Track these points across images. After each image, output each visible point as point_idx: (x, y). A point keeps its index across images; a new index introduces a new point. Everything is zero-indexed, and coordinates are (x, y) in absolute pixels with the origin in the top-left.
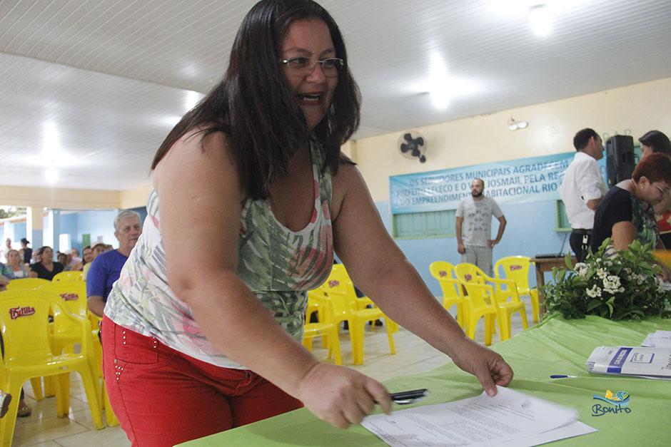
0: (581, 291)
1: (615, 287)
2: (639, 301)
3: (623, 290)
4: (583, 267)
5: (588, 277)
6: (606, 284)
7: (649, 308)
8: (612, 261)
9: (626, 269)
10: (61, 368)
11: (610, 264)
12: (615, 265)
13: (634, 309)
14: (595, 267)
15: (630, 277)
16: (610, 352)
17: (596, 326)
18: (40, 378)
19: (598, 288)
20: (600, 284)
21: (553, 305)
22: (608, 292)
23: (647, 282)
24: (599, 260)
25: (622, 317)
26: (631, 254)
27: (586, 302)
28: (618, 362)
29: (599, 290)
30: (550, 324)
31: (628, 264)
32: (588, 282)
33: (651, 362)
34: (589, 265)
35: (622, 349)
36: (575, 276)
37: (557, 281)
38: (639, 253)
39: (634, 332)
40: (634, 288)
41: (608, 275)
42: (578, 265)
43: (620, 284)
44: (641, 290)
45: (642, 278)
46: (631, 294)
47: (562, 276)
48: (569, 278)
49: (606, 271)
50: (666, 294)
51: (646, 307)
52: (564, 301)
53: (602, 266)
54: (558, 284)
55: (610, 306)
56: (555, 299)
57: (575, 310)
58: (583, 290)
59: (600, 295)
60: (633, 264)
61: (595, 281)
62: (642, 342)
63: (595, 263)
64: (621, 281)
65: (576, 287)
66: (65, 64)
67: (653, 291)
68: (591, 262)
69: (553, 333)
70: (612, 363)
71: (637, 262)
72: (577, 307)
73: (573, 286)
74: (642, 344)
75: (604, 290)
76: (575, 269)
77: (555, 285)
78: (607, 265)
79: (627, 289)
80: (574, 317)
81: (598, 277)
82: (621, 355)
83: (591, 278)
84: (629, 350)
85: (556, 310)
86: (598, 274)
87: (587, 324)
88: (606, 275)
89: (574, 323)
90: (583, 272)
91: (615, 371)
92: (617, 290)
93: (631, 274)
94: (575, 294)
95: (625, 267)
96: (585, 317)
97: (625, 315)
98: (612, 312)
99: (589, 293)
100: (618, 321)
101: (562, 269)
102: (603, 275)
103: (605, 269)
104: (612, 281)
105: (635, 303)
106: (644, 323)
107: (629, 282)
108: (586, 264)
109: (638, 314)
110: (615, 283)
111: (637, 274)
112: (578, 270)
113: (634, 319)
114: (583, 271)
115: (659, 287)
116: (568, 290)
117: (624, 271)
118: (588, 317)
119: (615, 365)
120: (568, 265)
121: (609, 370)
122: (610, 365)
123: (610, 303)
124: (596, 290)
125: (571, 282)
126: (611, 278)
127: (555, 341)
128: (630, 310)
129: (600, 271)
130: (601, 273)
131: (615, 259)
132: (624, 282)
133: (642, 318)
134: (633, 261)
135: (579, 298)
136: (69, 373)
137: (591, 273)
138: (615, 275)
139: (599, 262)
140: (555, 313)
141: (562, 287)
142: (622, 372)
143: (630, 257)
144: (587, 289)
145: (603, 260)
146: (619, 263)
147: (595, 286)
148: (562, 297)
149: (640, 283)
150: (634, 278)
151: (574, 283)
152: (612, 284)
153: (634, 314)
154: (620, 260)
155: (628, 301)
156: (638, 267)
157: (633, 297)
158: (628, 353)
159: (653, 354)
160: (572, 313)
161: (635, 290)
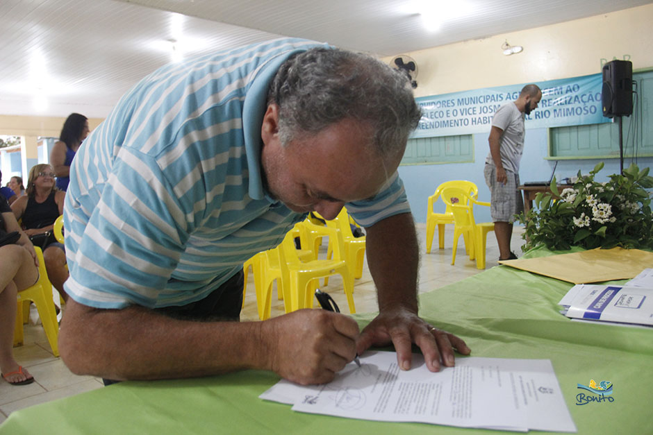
0: (568, 220)
1: (605, 216)
2: (632, 232)
3: (614, 219)
4: (571, 193)
5: (576, 204)
6: (595, 213)
8: (604, 187)
9: (619, 196)
11: (601, 190)
12: (606, 191)
14: (585, 193)
15: (623, 206)
16: (594, 292)
19: (586, 217)
20: (589, 212)
21: (535, 234)
22: (597, 221)
23: (641, 212)
24: (588, 186)
26: (625, 178)
27: (572, 232)
29: (587, 220)
31: (621, 190)
32: (575, 210)
33: (640, 307)
34: (577, 191)
35: (608, 288)
36: (561, 203)
37: (540, 208)
38: (635, 178)
40: (628, 217)
42: (565, 191)
43: (610, 212)
44: (634, 220)
45: (638, 206)
46: (622, 225)
47: (547, 202)
48: (555, 204)
49: (596, 198)
51: (641, 239)
52: (547, 230)
53: (592, 191)
54: (542, 212)
56: (538, 228)
57: (560, 240)
58: (569, 218)
59: (588, 225)
60: (627, 191)
61: (583, 209)
63: (584, 189)
64: (612, 210)
65: (561, 215)
68: (580, 188)
70: (592, 307)
71: (633, 188)
72: (563, 237)
73: (559, 214)
75: (593, 219)
76: (561, 196)
77: (539, 213)
78: (597, 192)
79: (619, 218)
80: (558, 249)
81: (588, 204)
83: (580, 205)
84: (617, 290)
85: (539, 240)
86: (588, 201)
88: (596, 203)
90: (570, 198)
92: (607, 220)
93: (624, 202)
94: (561, 223)
95: (617, 193)
96: (570, 249)
99: (576, 222)
101: (547, 195)
102: (593, 202)
103: (596, 195)
104: (602, 210)
105: (628, 233)
107: (621, 211)
108: (574, 189)
110: (606, 212)
111: (631, 202)
112: (565, 196)
116: (553, 218)
117: (617, 198)
118: (573, 248)
120: (553, 191)
123: (599, 234)
124: (584, 219)
125: (557, 209)
126: (601, 206)
128: (621, 241)
129: (589, 199)
131: (607, 185)
132: (616, 211)
134: (627, 187)
135: (565, 227)
137: (579, 199)
138: (607, 203)
139: (589, 188)
140: (537, 246)
141: (547, 215)
143: (624, 182)
144: (574, 218)
145: (594, 186)
146: (612, 189)
147: (583, 214)
148: (546, 225)
149: (634, 213)
150: (628, 206)
151: (561, 210)
154: (613, 186)
155: (620, 231)
156: (632, 193)
157: (626, 227)
158: (614, 294)
159: (645, 297)
160: (557, 244)
161: (628, 220)
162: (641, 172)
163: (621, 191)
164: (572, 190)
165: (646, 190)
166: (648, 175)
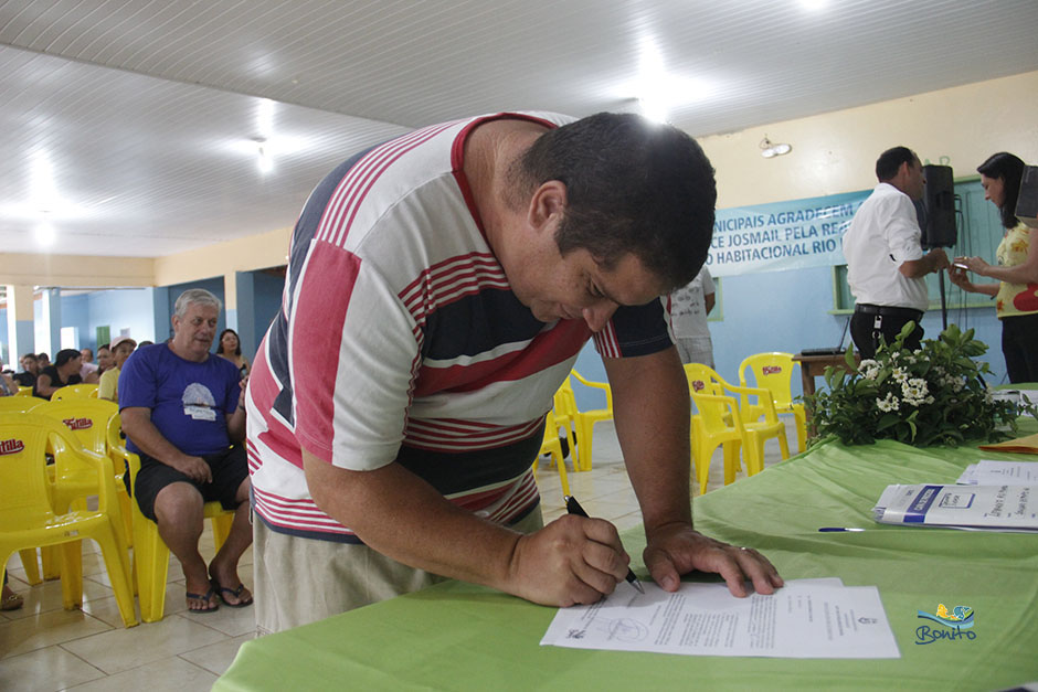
0: (869, 402)
1: (919, 395)
2: (955, 417)
3: (931, 400)
4: (872, 366)
5: (879, 381)
6: (906, 391)
7: (972, 427)
8: (917, 357)
9: (937, 369)
10: (67, 534)
11: (913, 360)
12: (920, 362)
13: (948, 430)
14: (891, 365)
15: (942, 380)
16: (910, 493)
17: (890, 455)
18: (35, 549)
19: (894, 397)
20: (897, 391)
21: (827, 424)
22: (909, 403)
23: (967, 388)
24: (895, 355)
25: (930, 441)
26: (944, 344)
27: (876, 419)
28: (920, 507)
29: (896, 400)
30: (821, 453)
32: (879, 388)
33: (969, 506)
34: (881, 362)
35: (928, 487)
36: (860, 379)
37: (832, 388)
38: (957, 344)
39: (946, 463)
40: (948, 397)
41: (909, 378)
42: (863, 363)
43: (925, 390)
44: (959, 401)
45: (961, 381)
46: (944, 407)
47: (840, 379)
48: (851, 382)
49: (906, 372)
50: (996, 406)
51: (966, 426)
52: (842, 418)
53: (901, 362)
54: (833, 392)
55: (912, 425)
56: (829, 414)
57: (859, 431)
58: (871, 400)
59: (897, 408)
60: (947, 360)
61: (889, 387)
62: (958, 477)
63: (890, 360)
64: (929, 386)
65: (860, 396)
66: (59, 55)
67: (977, 402)
68: (884, 358)
69: (823, 466)
70: (911, 509)
71: (955, 357)
72: (863, 426)
73: (856, 395)
74: (958, 481)
75: (903, 400)
76: (859, 369)
77: (829, 394)
78: (908, 363)
79: (938, 399)
80: (857, 442)
82: (926, 497)
83: (884, 382)
84: (938, 489)
85: (830, 431)
86: (894, 376)
87: (877, 452)
88: (906, 378)
89: (858, 452)
90: (871, 373)
91: (915, 520)
92: (922, 400)
93: (944, 376)
94: (859, 408)
95: (934, 365)
96: (874, 443)
97: (934, 438)
98: (914, 433)
99: (881, 404)
100: (923, 447)
101: (839, 369)
102: (901, 377)
103: (906, 368)
104: (915, 387)
105: (950, 420)
106: (963, 449)
107: (941, 388)
109: (953, 437)
110: (920, 389)
111: (953, 375)
112: (865, 370)
113: (949, 444)
114: (872, 371)
115: (987, 396)
116: (849, 401)
117: (934, 371)
118: (878, 441)
119: (916, 511)
120: (849, 364)
121: (907, 519)
122: (909, 510)
123: (912, 420)
124: (891, 401)
125: (853, 389)
126: (913, 381)
127: (827, 477)
128: (942, 431)
129: (897, 373)
130: (899, 375)
132: (933, 388)
133: (959, 443)
134: (947, 356)
135: (866, 413)
136: (80, 541)
137: (884, 374)
138: (919, 377)
139: (897, 359)
140: (830, 435)
141: (840, 396)
142: (926, 522)
143: (943, 349)
144: (878, 400)
145: (902, 355)
146: (927, 359)
147: (890, 394)
148: (839, 411)
149: (957, 390)
150: (949, 382)
151: (859, 390)
152: (915, 391)
153: (947, 436)
154: (928, 355)
155: (940, 417)
156: (955, 364)
157: (946, 411)
158: (935, 494)
159: (974, 495)
160: (855, 435)
161: (949, 400)
162: (964, 336)
163: (939, 361)
164: (872, 362)
165: (971, 358)
166: (974, 338)
